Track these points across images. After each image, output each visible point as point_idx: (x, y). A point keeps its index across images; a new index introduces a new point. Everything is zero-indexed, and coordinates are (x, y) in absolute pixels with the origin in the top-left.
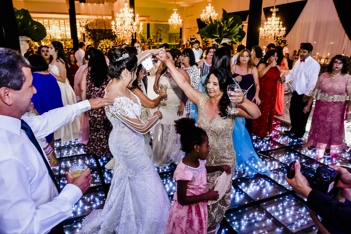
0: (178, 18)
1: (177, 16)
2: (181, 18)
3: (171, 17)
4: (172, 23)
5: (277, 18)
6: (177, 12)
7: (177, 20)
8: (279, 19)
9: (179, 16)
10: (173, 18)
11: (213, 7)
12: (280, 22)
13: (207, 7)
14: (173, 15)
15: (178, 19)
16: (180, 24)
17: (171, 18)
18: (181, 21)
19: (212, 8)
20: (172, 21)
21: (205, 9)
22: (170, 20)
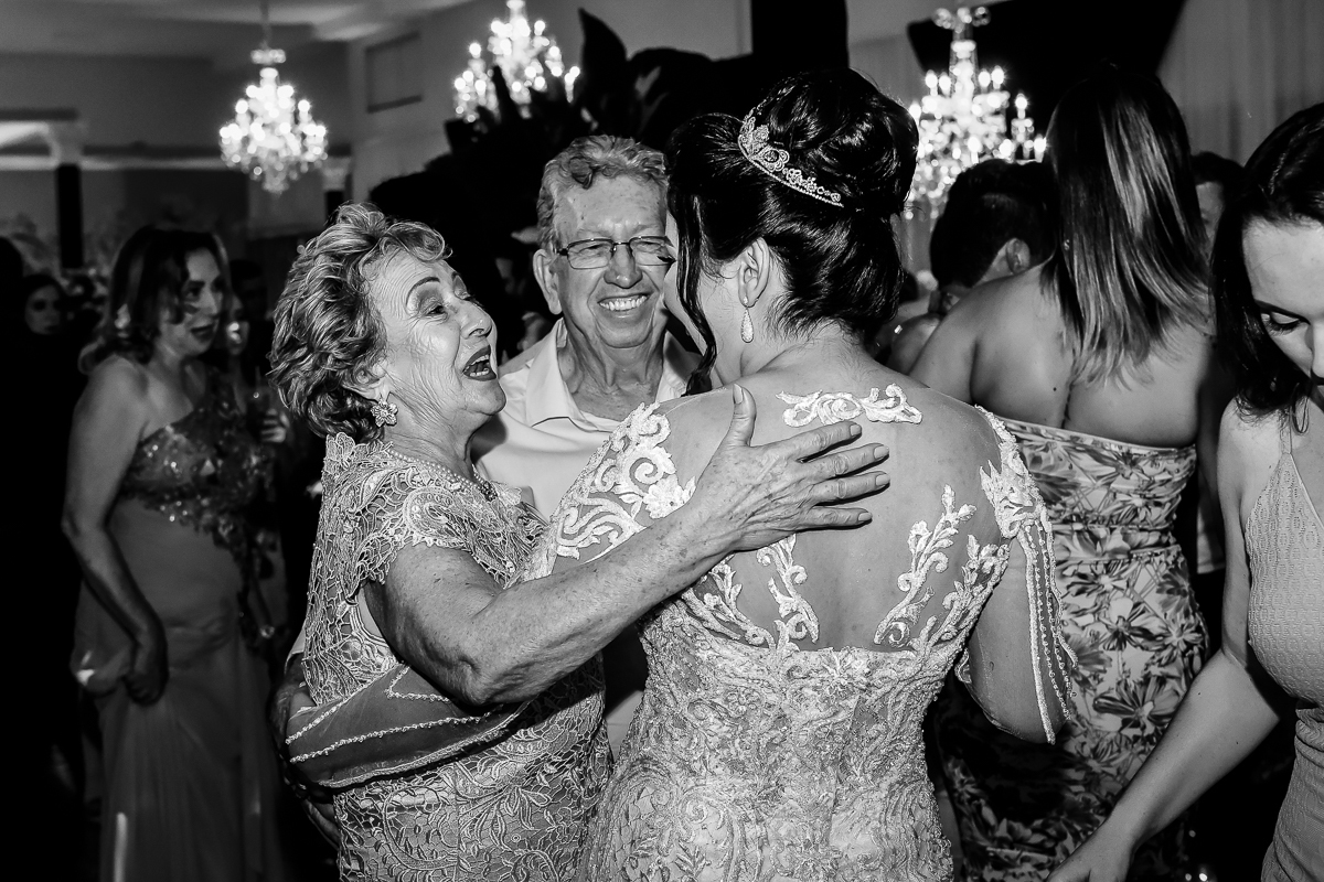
0: (296, 114)
1: (289, 104)
2: (317, 116)
3: (241, 107)
4: (252, 149)
5: (990, 68)
6: (285, 72)
7: (285, 127)
8: (998, 75)
9: (297, 98)
10: (252, 115)
11: (540, 26)
12: (1011, 100)
13: (496, 26)
14: (251, 90)
15: (297, 121)
16: (309, 157)
17: (238, 118)
18: (317, 133)
19: (533, 35)
20: (246, 140)
21: (485, 38)
22: (230, 135)
